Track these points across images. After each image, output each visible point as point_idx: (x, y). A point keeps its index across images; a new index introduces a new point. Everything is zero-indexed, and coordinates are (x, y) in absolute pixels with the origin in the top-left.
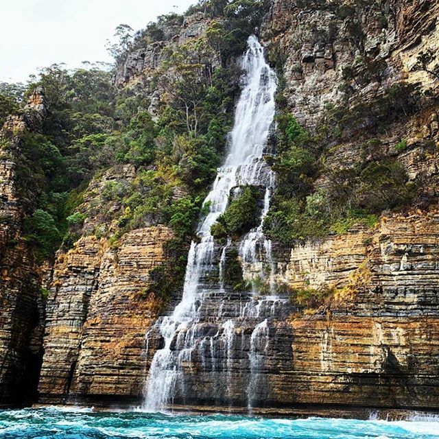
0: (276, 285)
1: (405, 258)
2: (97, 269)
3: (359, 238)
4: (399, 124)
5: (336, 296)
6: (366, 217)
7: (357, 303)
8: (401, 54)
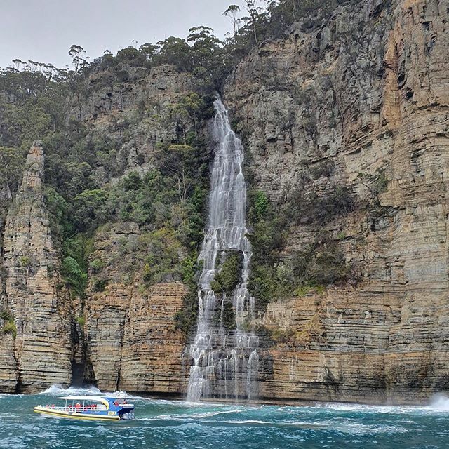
0: (257, 326)
1: (341, 316)
2: (128, 308)
3: (313, 299)
4: (341, 216)
5: (298, 336)
6: (317, 286)
7: (311, 342)
8: (345, 157)
